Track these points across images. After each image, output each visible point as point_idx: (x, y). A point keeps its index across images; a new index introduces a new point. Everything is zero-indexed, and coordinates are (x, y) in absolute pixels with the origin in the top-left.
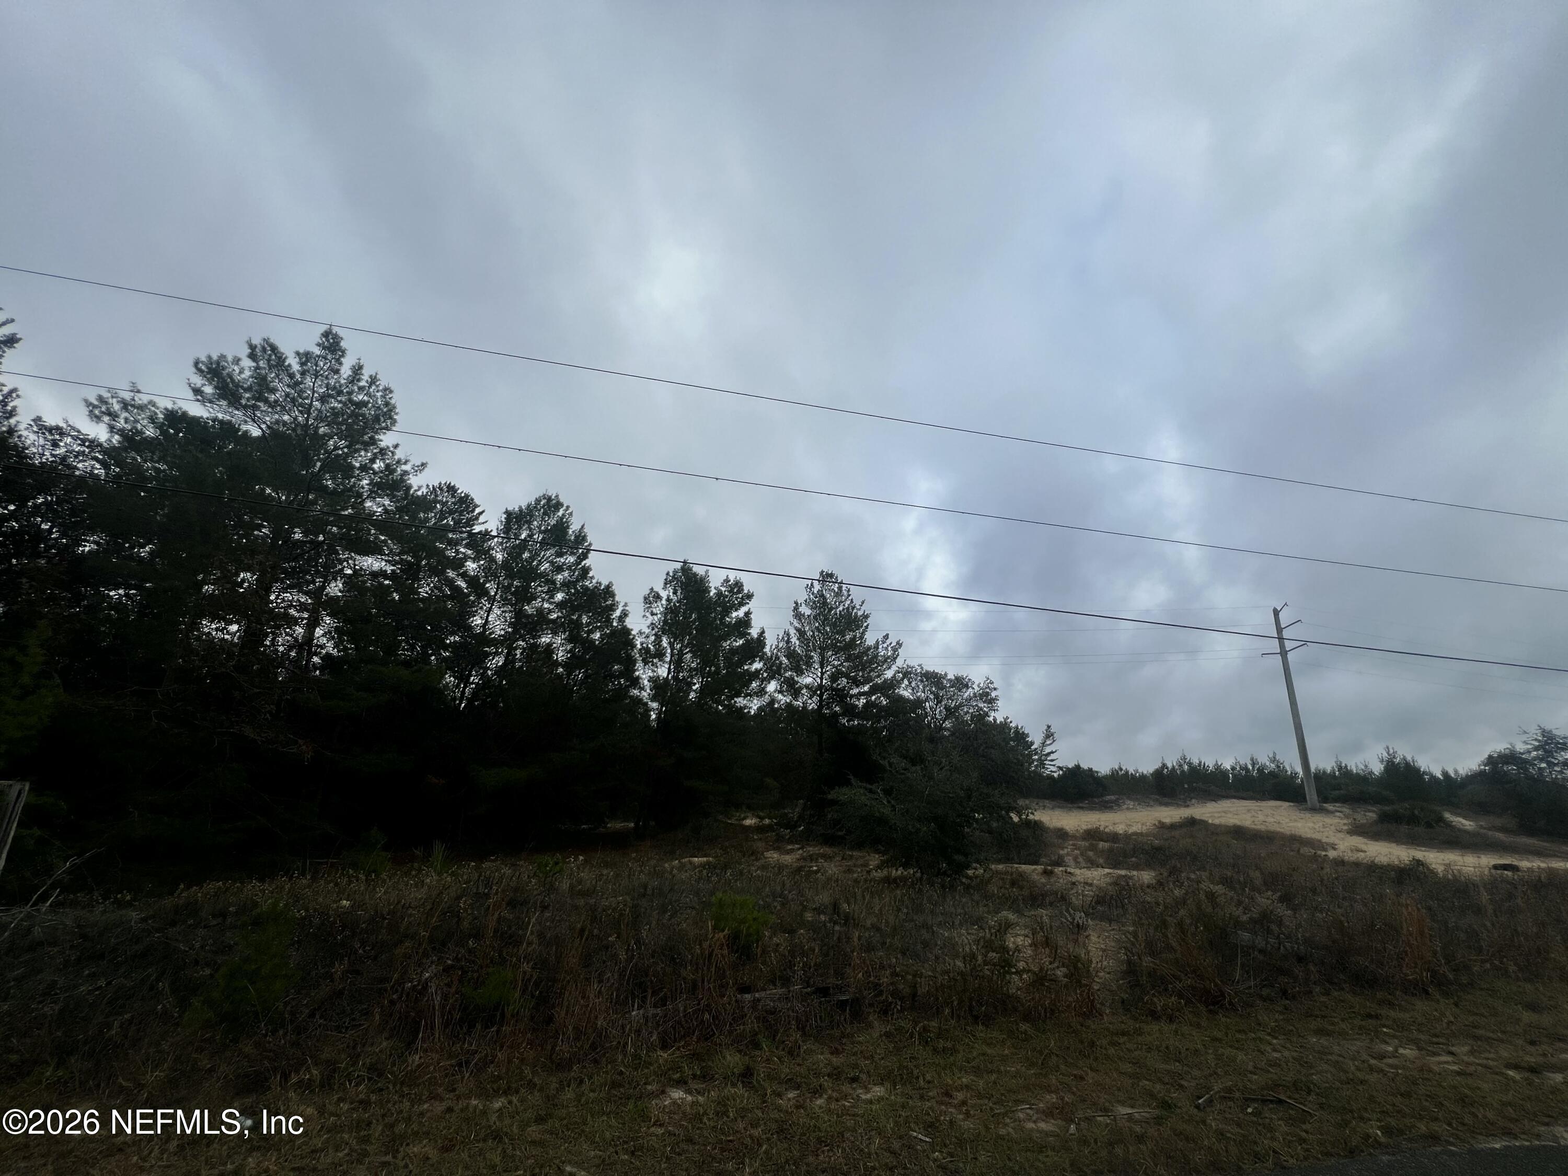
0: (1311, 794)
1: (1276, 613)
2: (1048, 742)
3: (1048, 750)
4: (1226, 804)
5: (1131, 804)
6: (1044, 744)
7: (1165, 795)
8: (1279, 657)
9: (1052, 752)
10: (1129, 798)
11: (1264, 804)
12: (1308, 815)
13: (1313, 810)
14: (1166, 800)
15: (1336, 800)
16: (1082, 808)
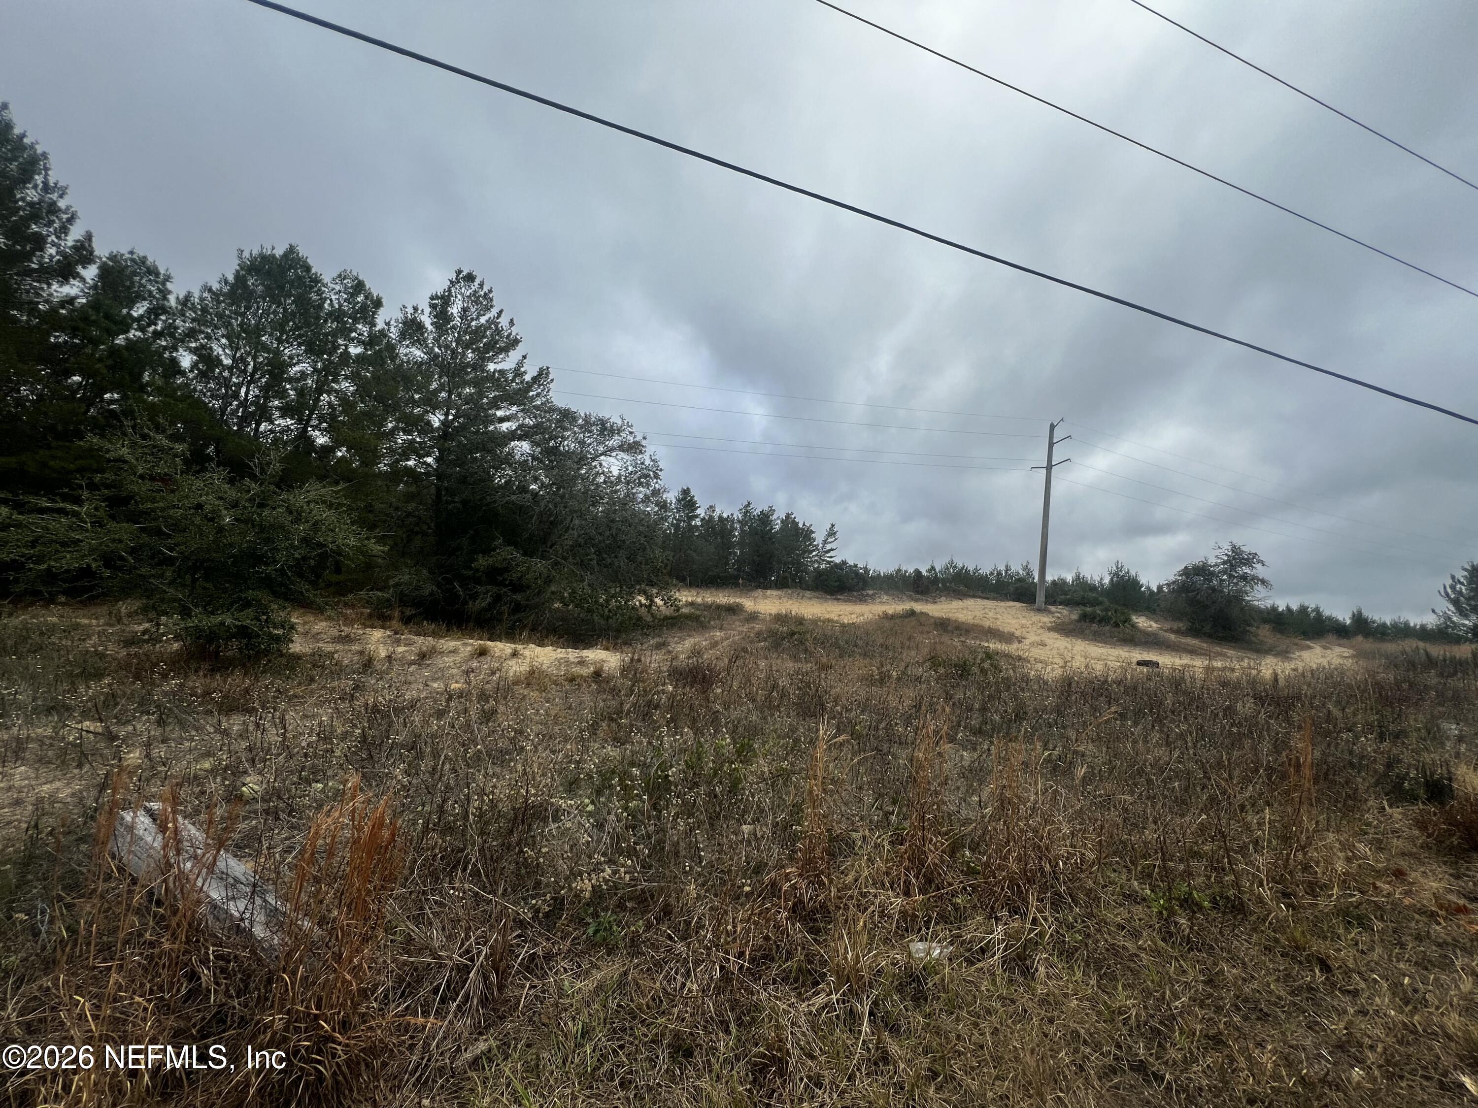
0: (1040, 597)
1: (1052, 427)
2: (830, 540)
3: (828, 547)
4: (970, 603)
5: (885, 598)
6: (825, 542)
7: (918, 592)
8: (1044, 471)
9: (832, 550)
10: (887, 593)
11: (1002, 604)
12: (1032, 614)
13: (1039, 610)
14: (919, 596)
15: (1061, 604)
16: (838, 600)
